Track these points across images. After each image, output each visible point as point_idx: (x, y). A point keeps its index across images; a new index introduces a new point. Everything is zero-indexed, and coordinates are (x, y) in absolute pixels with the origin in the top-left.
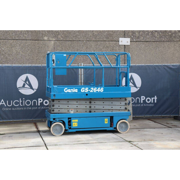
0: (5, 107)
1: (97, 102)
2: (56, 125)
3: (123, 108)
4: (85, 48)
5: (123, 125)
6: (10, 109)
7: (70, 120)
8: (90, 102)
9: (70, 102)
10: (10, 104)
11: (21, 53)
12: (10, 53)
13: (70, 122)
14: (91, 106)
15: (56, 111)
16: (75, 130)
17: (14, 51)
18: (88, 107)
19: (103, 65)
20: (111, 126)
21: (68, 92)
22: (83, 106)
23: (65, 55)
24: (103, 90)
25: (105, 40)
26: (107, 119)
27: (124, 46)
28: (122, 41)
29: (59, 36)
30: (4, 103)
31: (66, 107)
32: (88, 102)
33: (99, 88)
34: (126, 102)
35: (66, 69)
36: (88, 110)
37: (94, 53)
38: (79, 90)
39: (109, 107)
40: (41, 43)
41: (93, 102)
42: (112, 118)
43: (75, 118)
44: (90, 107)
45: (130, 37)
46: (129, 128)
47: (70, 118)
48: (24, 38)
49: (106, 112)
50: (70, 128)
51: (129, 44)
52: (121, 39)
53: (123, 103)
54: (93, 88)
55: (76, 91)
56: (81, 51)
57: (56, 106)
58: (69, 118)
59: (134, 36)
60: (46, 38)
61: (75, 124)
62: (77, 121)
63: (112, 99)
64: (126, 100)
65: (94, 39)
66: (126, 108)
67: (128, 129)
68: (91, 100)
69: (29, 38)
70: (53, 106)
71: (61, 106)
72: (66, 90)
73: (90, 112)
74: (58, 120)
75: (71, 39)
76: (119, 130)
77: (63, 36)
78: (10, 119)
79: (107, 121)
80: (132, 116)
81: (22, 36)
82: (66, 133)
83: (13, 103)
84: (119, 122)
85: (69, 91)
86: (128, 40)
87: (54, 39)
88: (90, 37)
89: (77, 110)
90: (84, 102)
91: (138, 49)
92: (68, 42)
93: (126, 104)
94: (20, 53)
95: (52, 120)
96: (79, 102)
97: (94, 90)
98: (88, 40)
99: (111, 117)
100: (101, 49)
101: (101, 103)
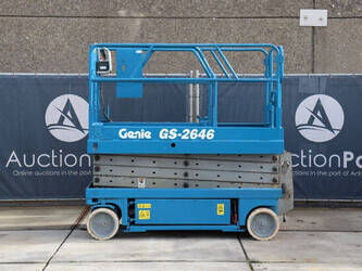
0: (20, 169)
1: (204, 164)
2: (100, 213)
3: (268, 178)
4: (215, 34)
5: (264, 221)
6: (30, 173)
7: (131, 203)
8: (186, 164)
9: (138, 162)
10: (29, 162)
11: (67, 47)
12: (42, 47)
13: (132, 208)
14: (189, 172)
15: (104, 181)
16: (144, 229)
17: (51, 43)
18: (180, 174)
19: (215, 75)
20: (232, 223)
21: (128, 138)
22: (169, 172)
23: (139, 52)
24: (213, 136)
25: (263, 13)
26: (223, 205)
27: (311, 29)
28: (305, 18)
29: (154, 8)
30: (17, 160)
31: (127, 172)
32: (180, 163)
33: (204, 131)
34: (275, 165)
35: (141, 84)
36: (181, 183)
37: (194, 47)
38: (155, 134)
39: (234, 177)
40: (113, 24)
41: (192, 164)
42: (234, 203)
43: (145, 199)
44: (186, 175)
45: (328, 7)
46: (278, 228)
47: (133, 200)
48: (73, 13)
49: (224, 188)
50: (133, 223)
51: (324, 23)
52: (303, 13)
53: (268, 168)
54: (188, 131)
55: (148, 135)
56: (205, 41)
57: (104, 170)
58: (129, 200)
59: (337, 5)
60: (122, 13)
61: (144, 213)
62: (148, 206)
63: (239, 157)
64: (274, 159)
65: (236, 14)
66: (275, 181)
67: (277, 231)
68: (187, 158)
69: (85, 14)
70: (98, 169)
71: (117, 171)
72: (123, 133)
73: (186, 186)
74: (104, 202)
75: (181, 15)
76: (251, 233)
77: (162, 6)
78: (30, 196)
79: (221, 209)
80: (292, 199)
81: (69, 8)
82: (123, 234)
83: (37, 160)
84: (253, 214)
85: (131, 135)
86: (323, 13)
87: (142, 15)
88: (228, 8)
89: (155, 180)
90: (170, 163)
91: (349, 36)
92: (174, 22)
93: (275, 169)
94: (63, 46)
95: (90, 202)
96: (160, 162)
97: (192, 134)
98: (222, 15)
99: (232, 200)
100: (254, 37)
101: (213, 165)
